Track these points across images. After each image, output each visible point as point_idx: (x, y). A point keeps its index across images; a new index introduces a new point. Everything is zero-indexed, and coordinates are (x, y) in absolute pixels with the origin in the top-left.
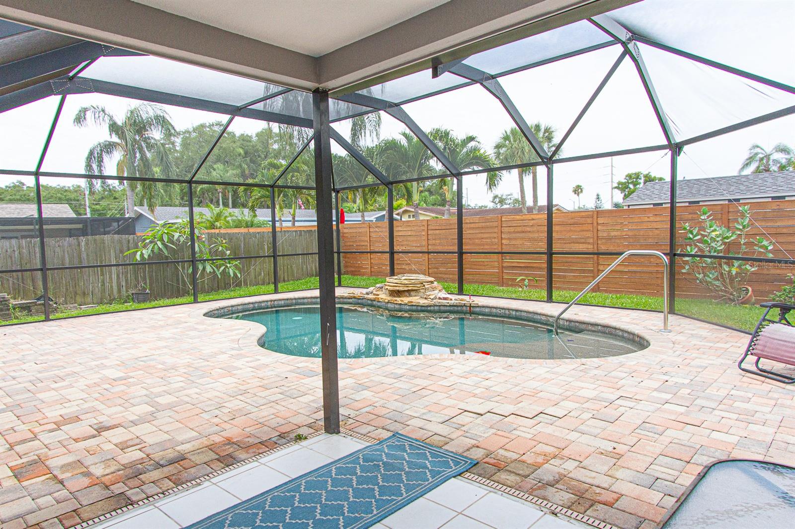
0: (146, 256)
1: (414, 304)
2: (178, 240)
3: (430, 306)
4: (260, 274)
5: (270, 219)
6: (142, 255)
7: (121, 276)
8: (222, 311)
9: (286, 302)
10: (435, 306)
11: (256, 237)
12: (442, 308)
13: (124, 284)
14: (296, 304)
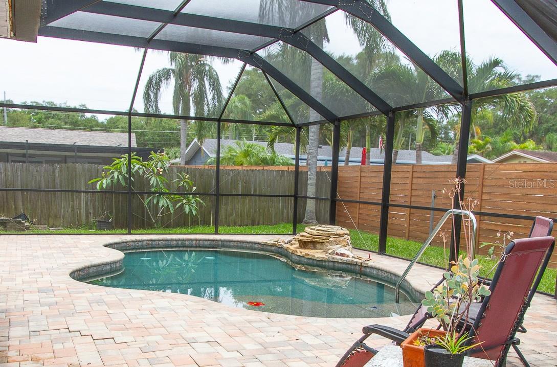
0: (104, 186)
1: (310, 257)
2: (137, 172)
3: (325, 261)
4: (232, 215)
5: (294, 156)
6: (102, 183)
7: (89, 203)
8: (140, 244)
9: (212, 243)
10: (329, 261)
11: (229, 174)
12: (336, 265)
13: (91, 211)
14: (223, 246)
